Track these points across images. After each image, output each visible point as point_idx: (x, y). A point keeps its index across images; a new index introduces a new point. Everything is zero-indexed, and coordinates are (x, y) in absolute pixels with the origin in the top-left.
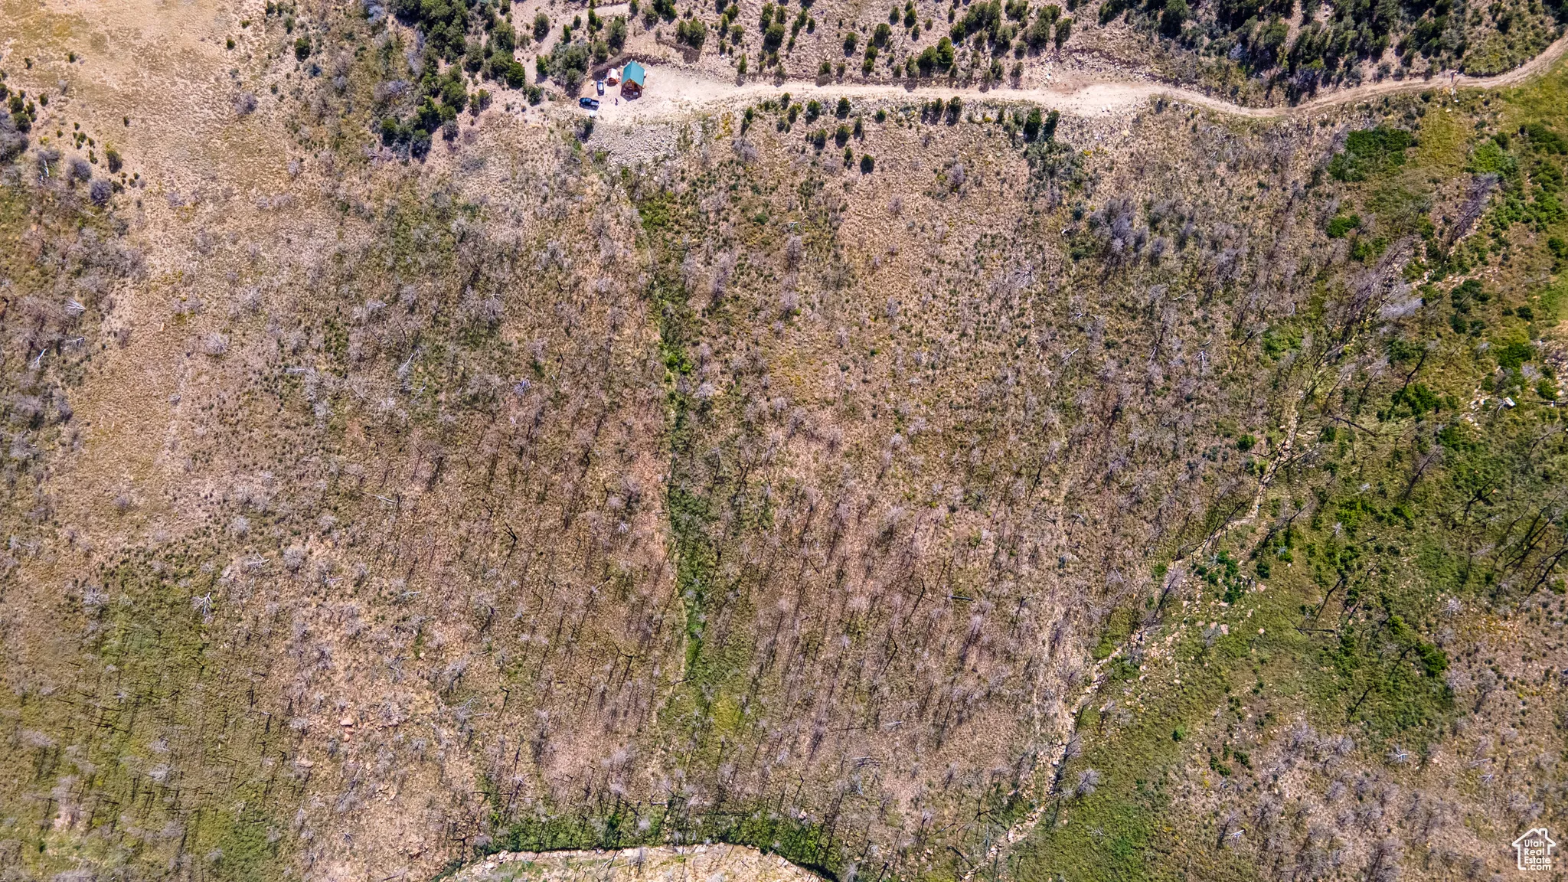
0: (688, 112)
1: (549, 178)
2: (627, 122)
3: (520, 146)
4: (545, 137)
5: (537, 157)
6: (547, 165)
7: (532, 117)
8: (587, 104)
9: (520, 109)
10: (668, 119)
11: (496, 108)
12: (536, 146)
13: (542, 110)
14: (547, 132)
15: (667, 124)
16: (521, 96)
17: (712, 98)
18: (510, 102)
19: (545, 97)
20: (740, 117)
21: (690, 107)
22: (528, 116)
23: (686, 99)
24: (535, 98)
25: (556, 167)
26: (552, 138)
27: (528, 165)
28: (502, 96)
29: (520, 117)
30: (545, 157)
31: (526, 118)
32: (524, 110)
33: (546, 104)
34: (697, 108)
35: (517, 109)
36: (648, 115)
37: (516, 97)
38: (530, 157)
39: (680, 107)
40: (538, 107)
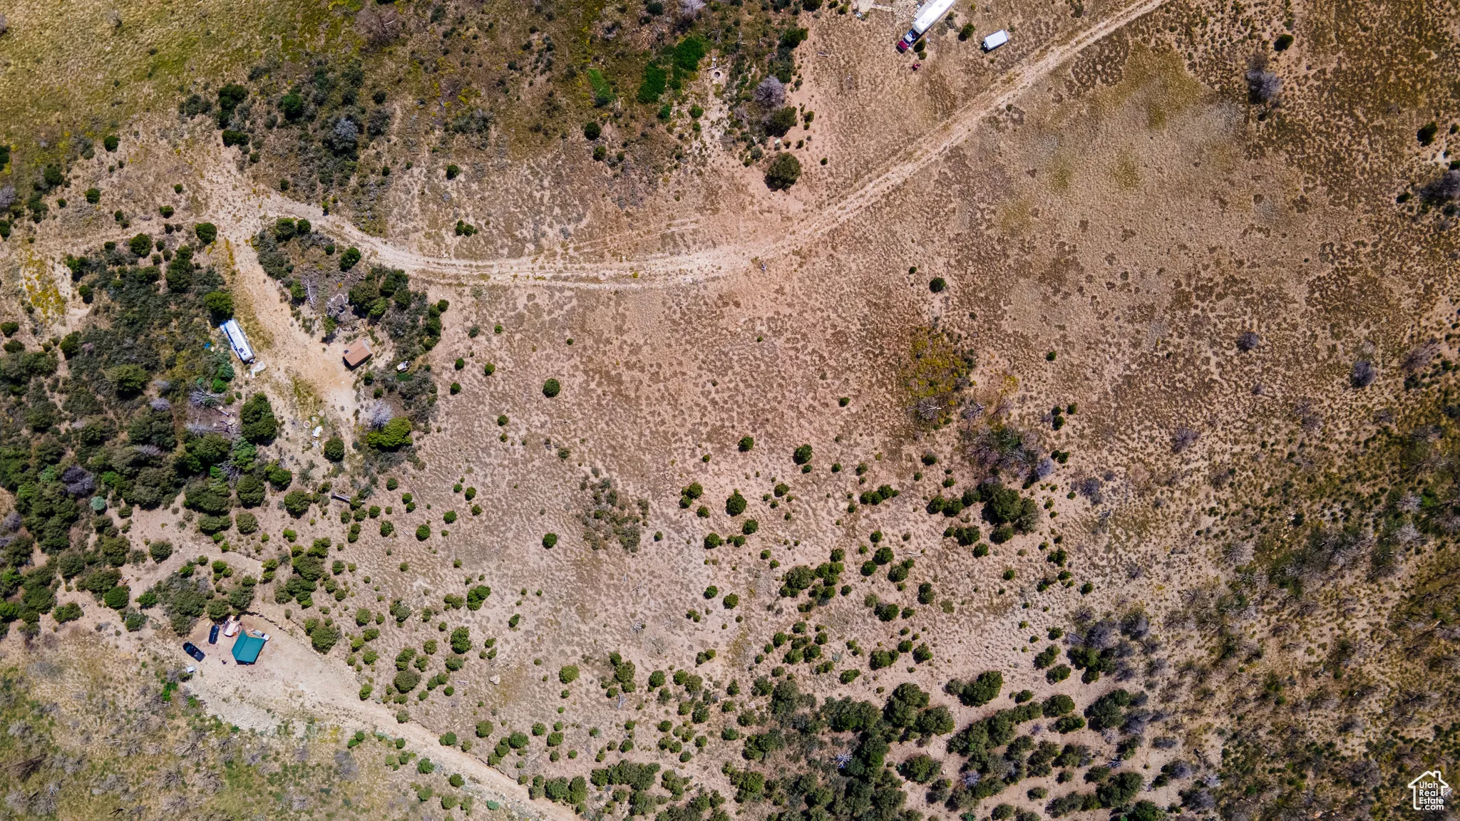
0: (296, 705)
1: (129, 712)
2: (228, 691)
3: (105, 671)
4: (135, 669)
5: (120, 688)
6: (130, 699)
7: (127, 643)
8: (192, 650)
9: (113, 632)
10: (272, 705)
11: (85, 623)
12: (122, 676)
13: (140, 639)
14: (139, 665)
15: (269, 711)
16: (119, 618)
17: (328, 700)
18: (102, 621)
19: (148, 624)
20: (350, 735)
21: (301, 700)
22: (121, 641)
23: (302, 687)
24: (135, 625)
25: (139, 703)
26: (143, 672)
27: (109, 693)
28: (95, 613)
29: (112, 640)
30: (130, 691)
31: (119, 643)
32: (118, 633)
33: (147, 632)
34: (308, 705)
35: (111, 630)
36: (253, 691)
37: (112, 617)
38: (112, 684)
39: (291, 697)
40: (136, 634)
